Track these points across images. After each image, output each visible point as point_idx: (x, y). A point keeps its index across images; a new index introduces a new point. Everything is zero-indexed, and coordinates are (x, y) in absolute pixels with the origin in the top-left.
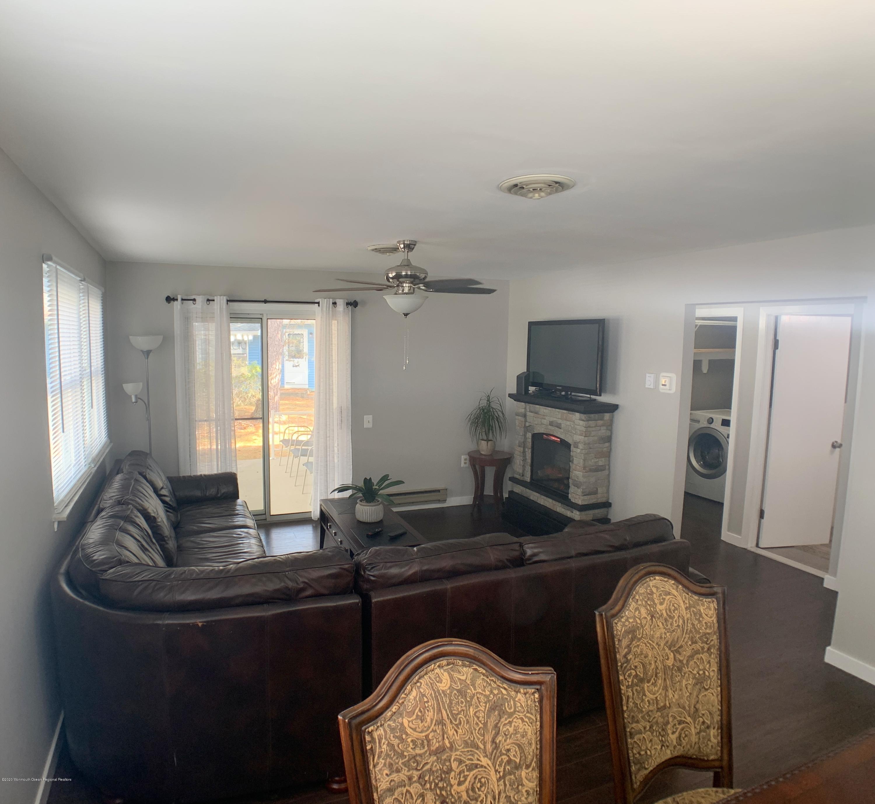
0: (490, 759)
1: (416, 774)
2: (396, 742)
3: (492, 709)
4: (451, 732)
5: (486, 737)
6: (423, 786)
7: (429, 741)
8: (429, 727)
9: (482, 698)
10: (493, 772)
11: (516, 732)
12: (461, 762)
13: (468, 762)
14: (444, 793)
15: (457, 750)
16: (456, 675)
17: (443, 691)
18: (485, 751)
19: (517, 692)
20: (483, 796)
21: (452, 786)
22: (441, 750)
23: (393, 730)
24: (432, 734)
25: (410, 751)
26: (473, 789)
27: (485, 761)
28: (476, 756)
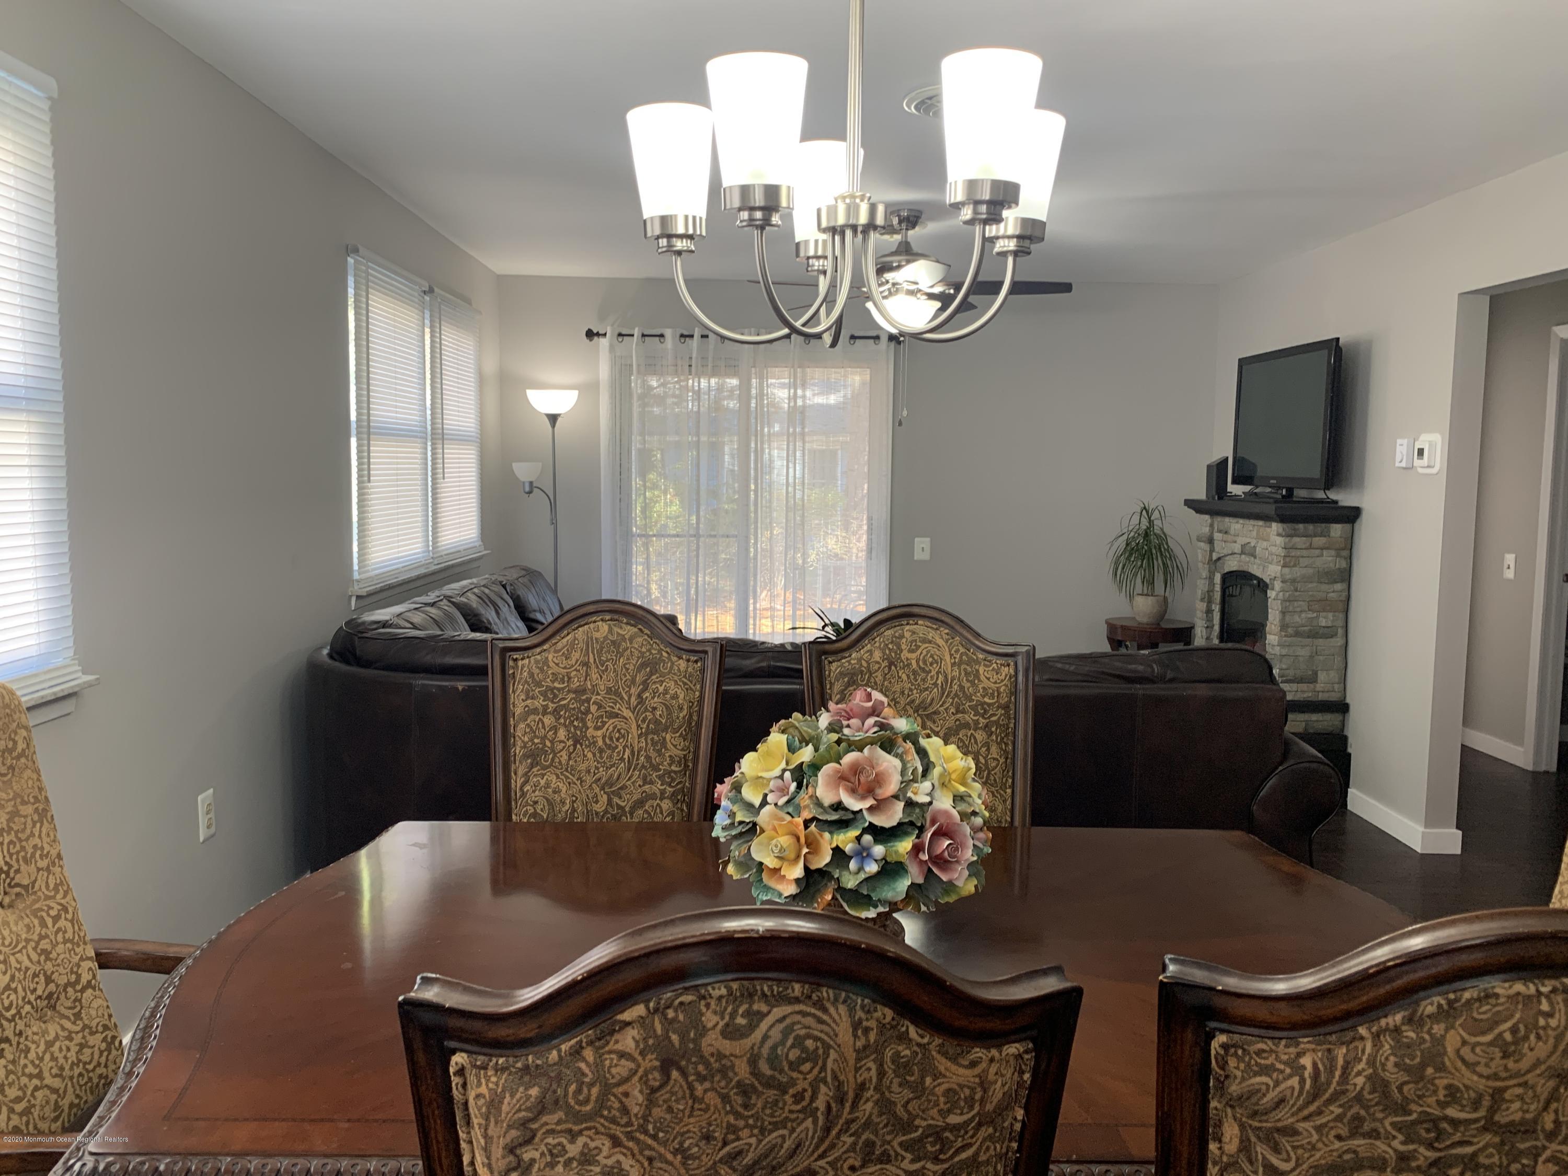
0: (633, 713)
1: (551, 706)
2: (536, 671)
3: (644, 665)
4: (594, 676)
5: (633, 690)
6: (557, 719)
7: (569, 678)
8: (573, 666)
9: (636, 653)
10: (634, 726)
11: (666, 692)
12: (600, 707)
13: (608, 709)
14: (578, 733)
15: (598, 694)
16: (616, 629)
17: (596, 639)
18: (629, 703)
19: (680, 658)
20: (620, 748)
21: (587, 728)
22: (580, 691)
23: (537, 662)
24: (574, 673)
25: (548, 682)
26: (611, 739)
27: (627, 713)
28: (618, 705)
